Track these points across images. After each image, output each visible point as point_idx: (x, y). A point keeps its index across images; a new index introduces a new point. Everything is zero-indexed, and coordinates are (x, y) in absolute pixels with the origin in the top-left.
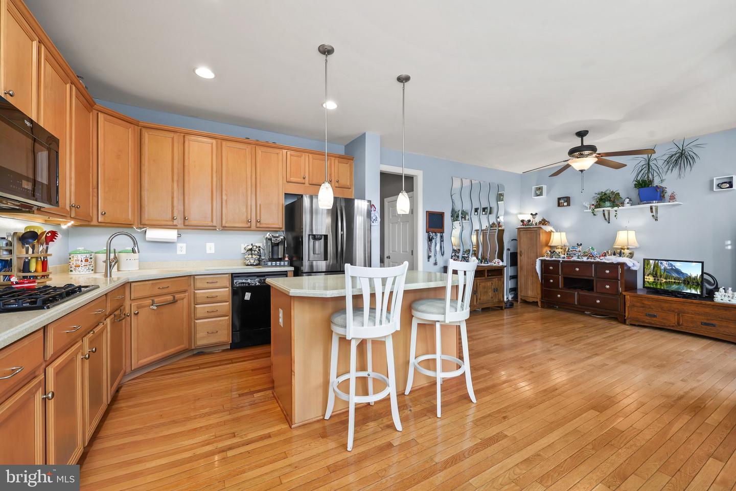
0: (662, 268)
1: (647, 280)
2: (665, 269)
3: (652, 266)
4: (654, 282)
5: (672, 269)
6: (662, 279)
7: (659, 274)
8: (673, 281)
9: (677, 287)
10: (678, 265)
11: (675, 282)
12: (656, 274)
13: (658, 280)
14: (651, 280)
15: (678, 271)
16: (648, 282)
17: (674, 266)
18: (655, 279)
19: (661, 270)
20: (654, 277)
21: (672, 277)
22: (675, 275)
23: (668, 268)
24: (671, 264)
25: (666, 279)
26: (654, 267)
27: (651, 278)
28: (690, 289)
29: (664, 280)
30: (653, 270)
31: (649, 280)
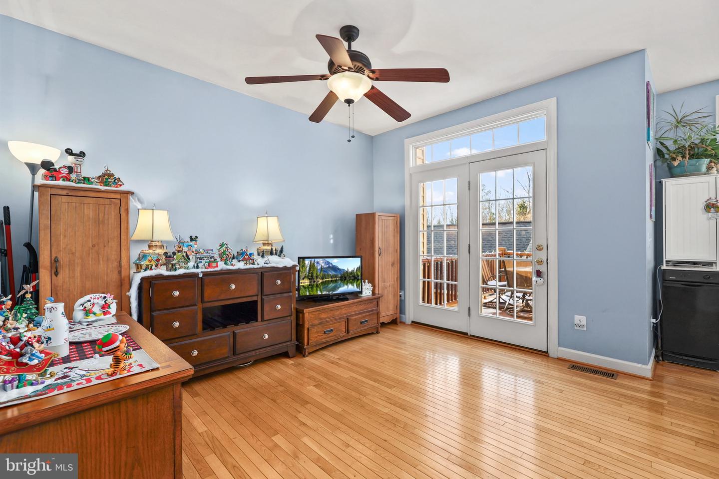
0: (319, 268)
1: (303, 284)
2: (322, 269)
3: (308, 268)
4: (310, 285)
5: (329, 267)
6: (318, 280)
7: (315, 275)
8: (330, 279)
9: (333, 285)
10: (335, 262)
11: (332, 281)
12: (312, 276)
13: (314, 282)
14: (306, 284)
15: (335, 269)
16: (303, 286)
17: (331, 264)
18: (310, 282)
19: (317, 270)
20: (310, 279)
21: (328, 276)
22: (332, 273)
23: (325, 266)
24: (328, 262)
25: (322, 279)
26: (310, 269)
27: (306, 281)
28: (347, 284)
29: (321, 281)
30: (309, 273)
31: (304, 284)
